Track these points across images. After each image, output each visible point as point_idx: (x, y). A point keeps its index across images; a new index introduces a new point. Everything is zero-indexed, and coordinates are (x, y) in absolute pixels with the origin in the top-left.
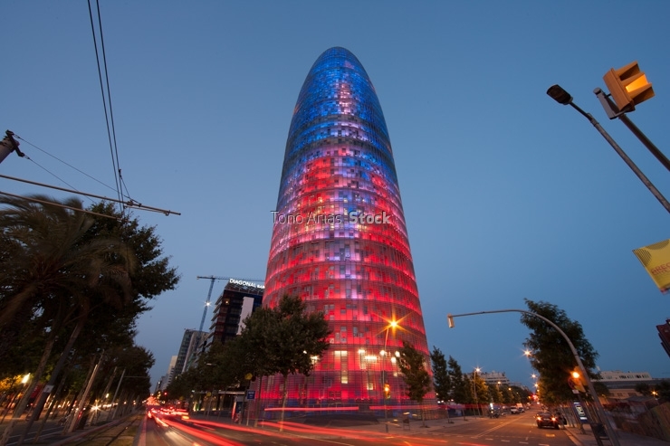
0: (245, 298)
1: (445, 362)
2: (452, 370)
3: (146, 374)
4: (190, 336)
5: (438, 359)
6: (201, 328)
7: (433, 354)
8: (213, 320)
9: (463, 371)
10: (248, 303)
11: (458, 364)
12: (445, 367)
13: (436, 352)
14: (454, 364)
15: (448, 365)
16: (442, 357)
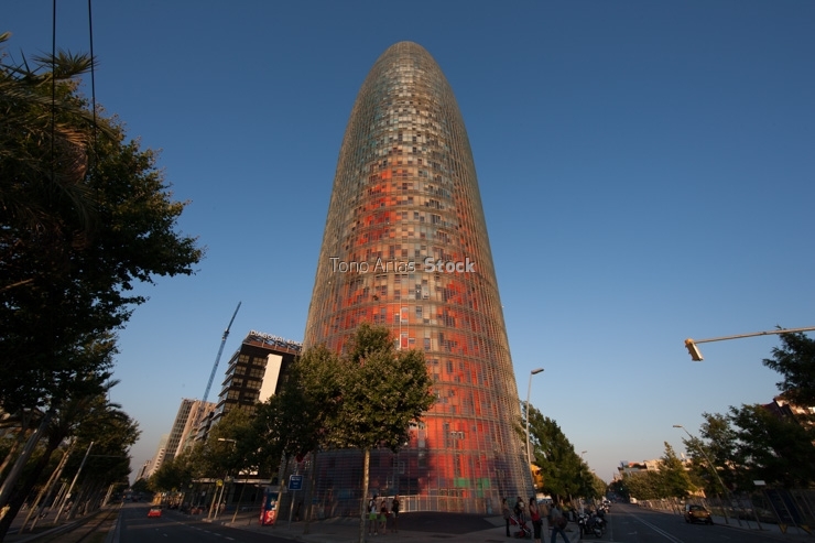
0: (271, 356)
3: (125, 454)
4: (189, 408)
6: (206, 397)
8: (224, 384)
10: (274, 363)
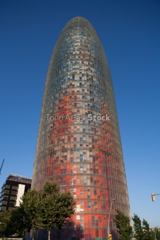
0: (20, 185)
1: (140, 221)
2: (144, 226)
5: (137, 220)
7: (134, 217)
9: (150, 227)
10: (21, 188)
11: (148, 223)
12: (140, 224)
13: (136, 216)
14: (145, 223)
15: (142, 224)
16: (138, 219)
